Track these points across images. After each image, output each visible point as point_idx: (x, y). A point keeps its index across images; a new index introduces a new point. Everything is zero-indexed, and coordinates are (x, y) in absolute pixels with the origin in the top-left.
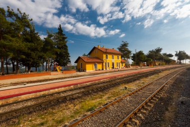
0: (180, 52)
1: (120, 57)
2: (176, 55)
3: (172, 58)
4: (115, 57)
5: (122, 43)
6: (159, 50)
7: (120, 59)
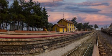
0: (95, 25)
1: (73, 25)
2: (94, 26)
3: (93, 27)
4: (72, 25)
5: (73, 18)
6: (88, 23)
7: (73, 27)
